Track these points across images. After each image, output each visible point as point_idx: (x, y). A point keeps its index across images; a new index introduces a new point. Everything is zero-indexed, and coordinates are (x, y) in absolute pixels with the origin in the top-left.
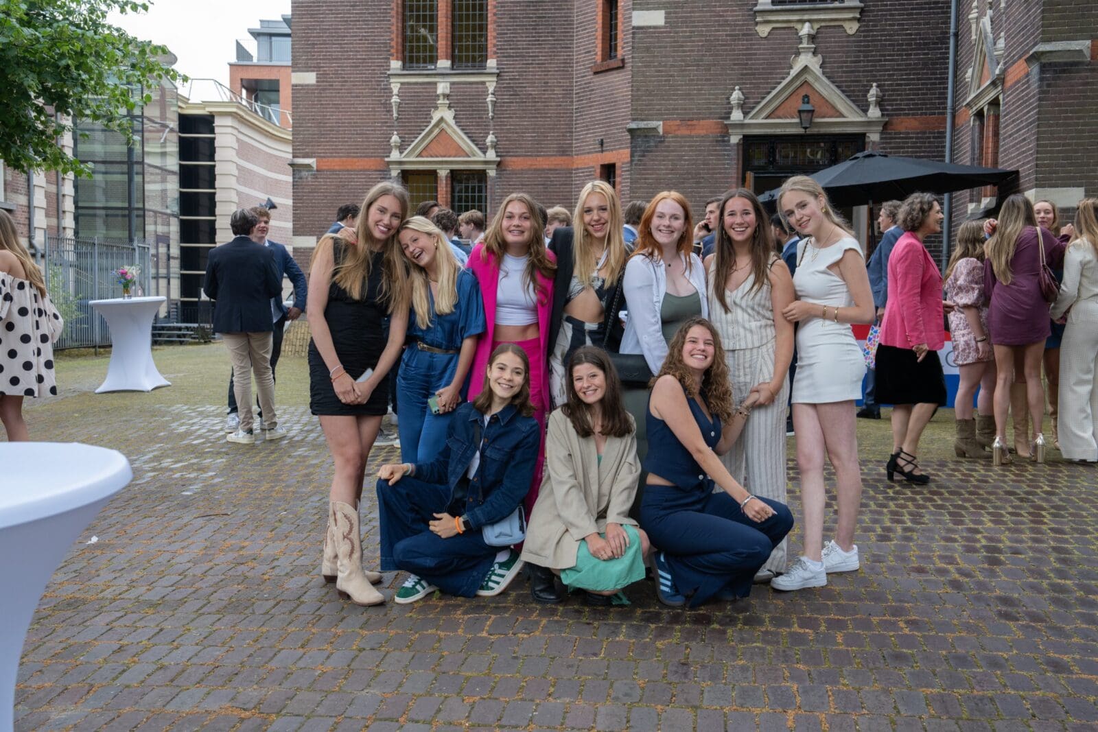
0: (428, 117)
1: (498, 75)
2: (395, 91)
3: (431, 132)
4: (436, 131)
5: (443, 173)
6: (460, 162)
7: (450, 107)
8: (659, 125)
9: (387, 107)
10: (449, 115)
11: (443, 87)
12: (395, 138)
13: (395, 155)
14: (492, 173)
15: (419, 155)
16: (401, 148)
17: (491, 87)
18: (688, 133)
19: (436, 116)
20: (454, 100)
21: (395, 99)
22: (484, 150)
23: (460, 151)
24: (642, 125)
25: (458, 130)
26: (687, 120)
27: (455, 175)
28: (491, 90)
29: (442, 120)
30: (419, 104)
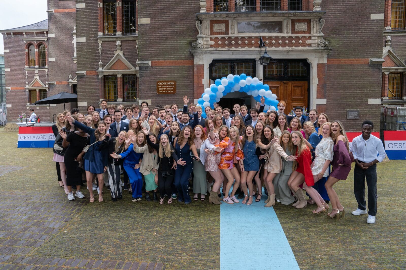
0: (33, 78)
1: (48, 69)
2: (27, 72)
3: (34, 81)
4: (35, 81)
5: (37, 90)
6: (41, 88)
7: (38, 76)
8: (55, 83)
9: (25, 76)
10: (38, 78)
11: (36, 71)
12: (27, 83)
13: (27, 86)
14: (47, 90)
15: (32, 86)
16: (28, 85)
17: (47, 71)
18: (61, 84)
19: (35, 78)
20: (39, 74)
21: (27, 74)
22: (45, 85)
23: (41, 86)
24: (51, 82)
25: (40, 81)
26: (61, 81)
27: (40, 91)
28: (47, 72)
29: (36, 79)
30: (32, 75)
